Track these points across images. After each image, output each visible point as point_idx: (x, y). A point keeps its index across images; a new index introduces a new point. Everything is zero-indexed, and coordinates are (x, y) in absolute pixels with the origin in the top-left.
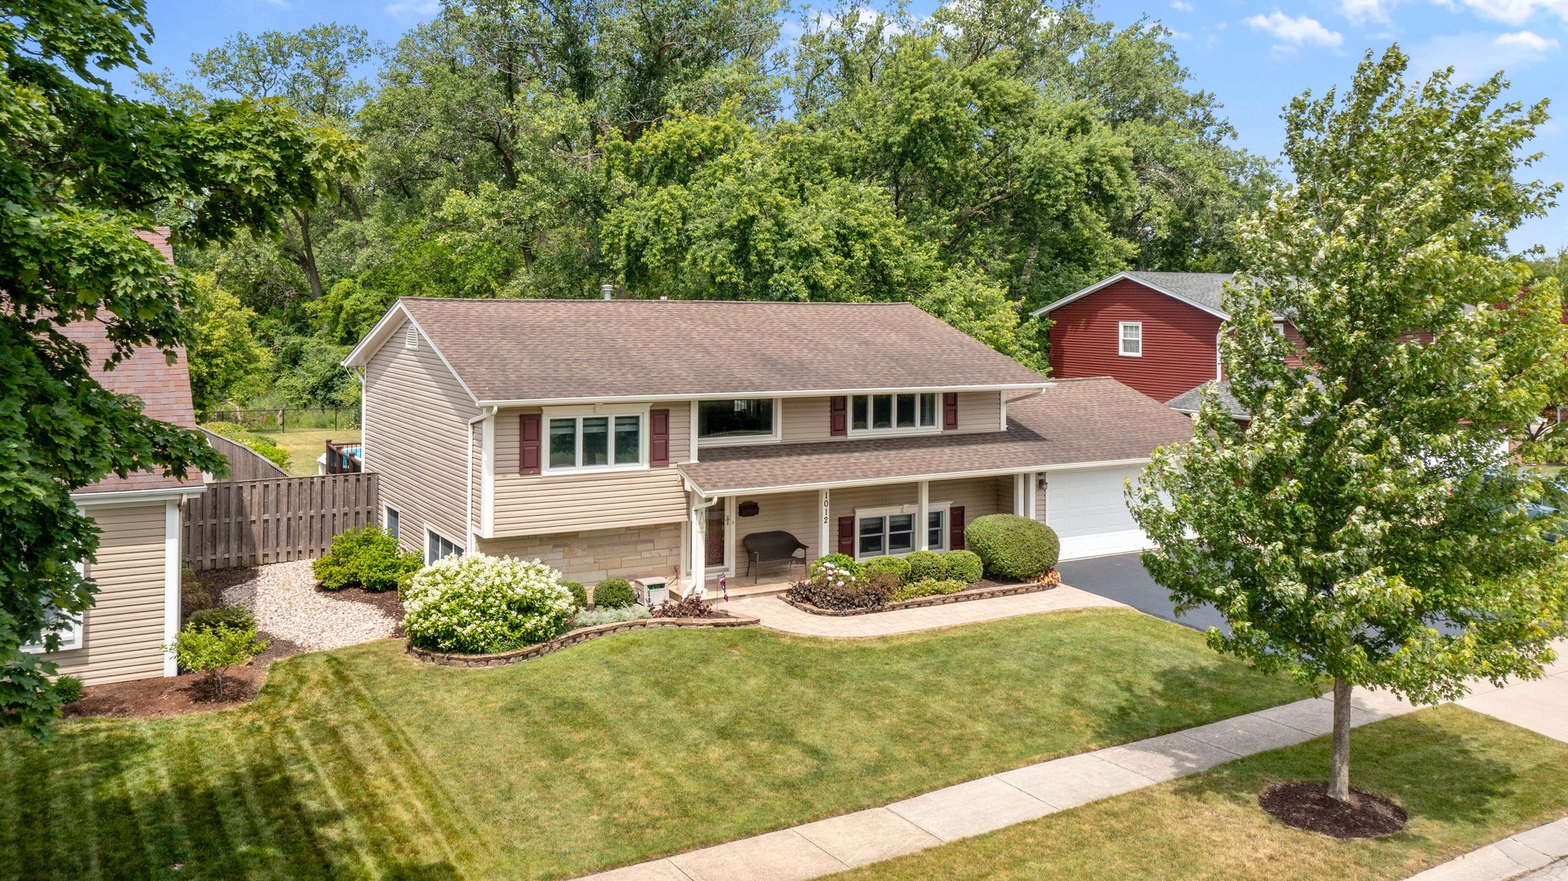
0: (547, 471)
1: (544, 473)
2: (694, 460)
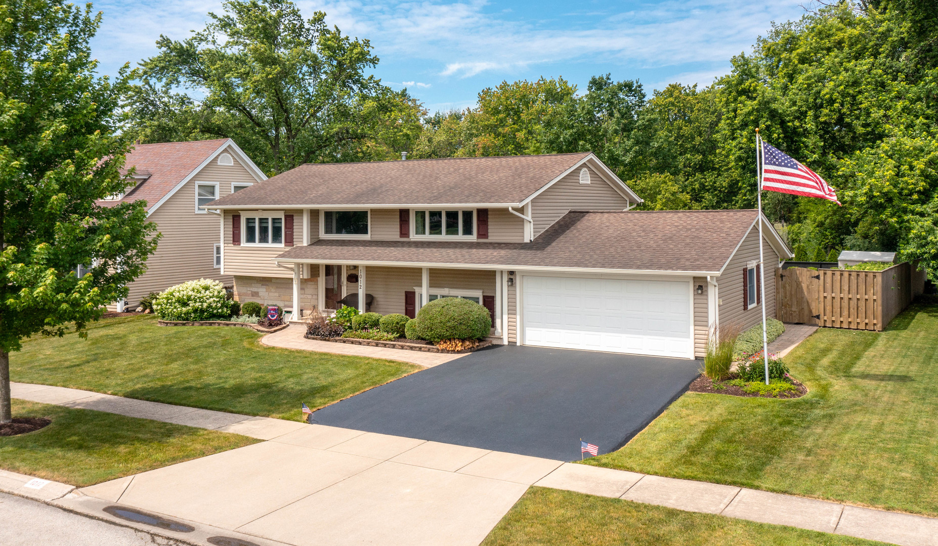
0: (244, 244)
1: (242, 245)
2: (305, 244)
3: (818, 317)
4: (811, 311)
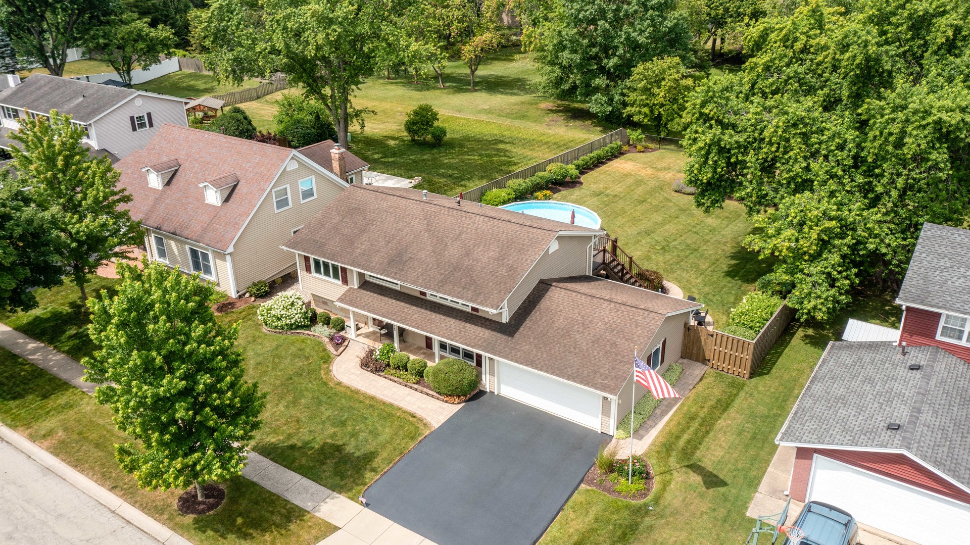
1: (312, 274)
2: (356, 287)
3: (709, 361)
4: (705, 356)
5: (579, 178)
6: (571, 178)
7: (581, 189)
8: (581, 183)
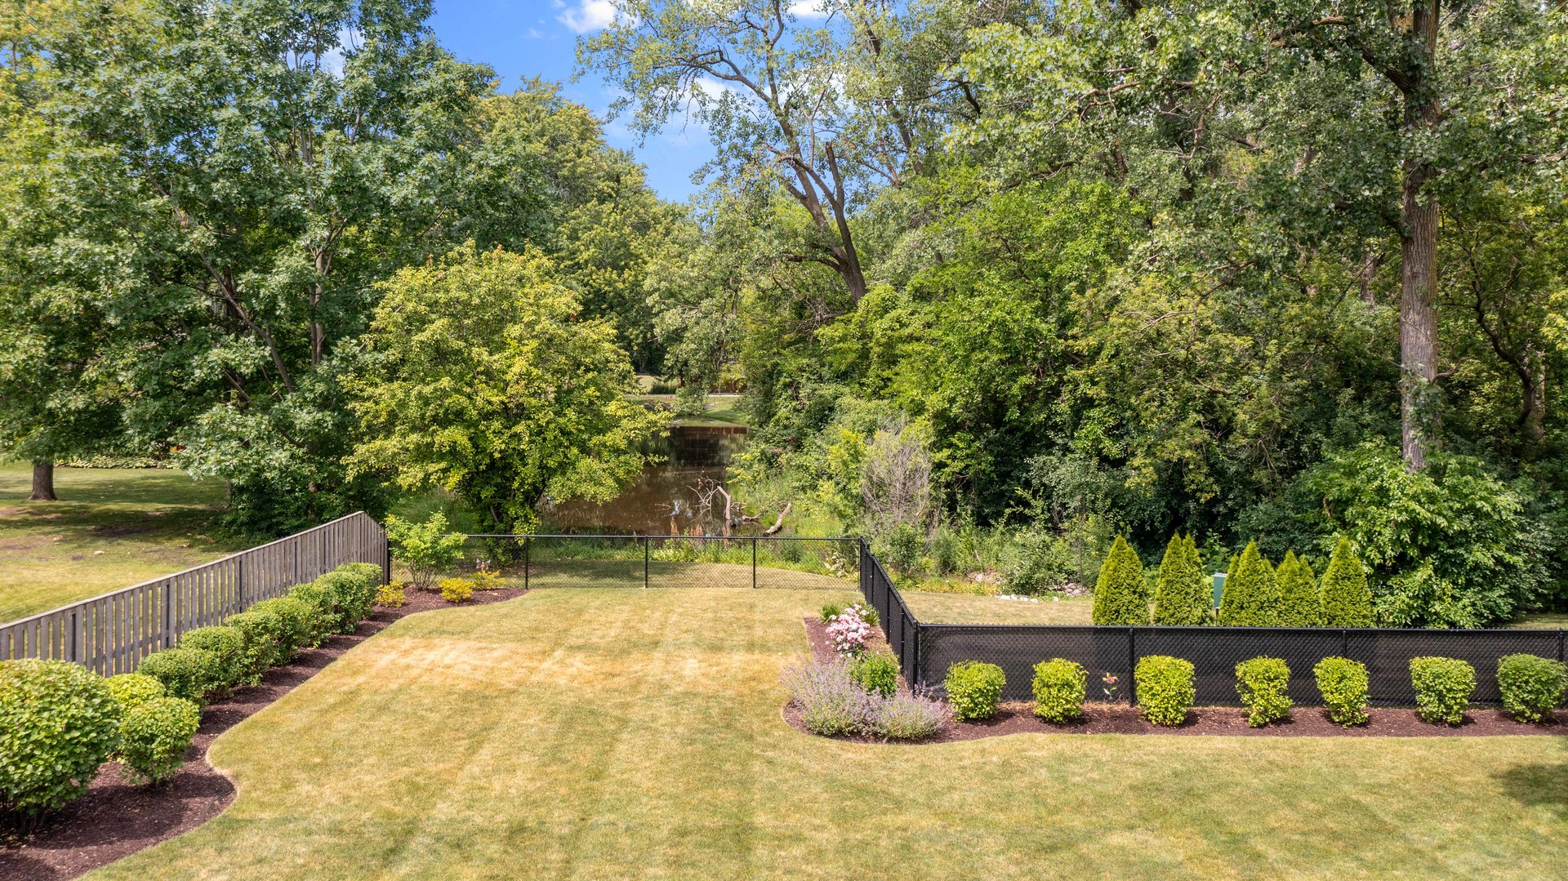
5: (194, 753)
6: (140, 758)
7: (234, 825)
8: (220, 788)
